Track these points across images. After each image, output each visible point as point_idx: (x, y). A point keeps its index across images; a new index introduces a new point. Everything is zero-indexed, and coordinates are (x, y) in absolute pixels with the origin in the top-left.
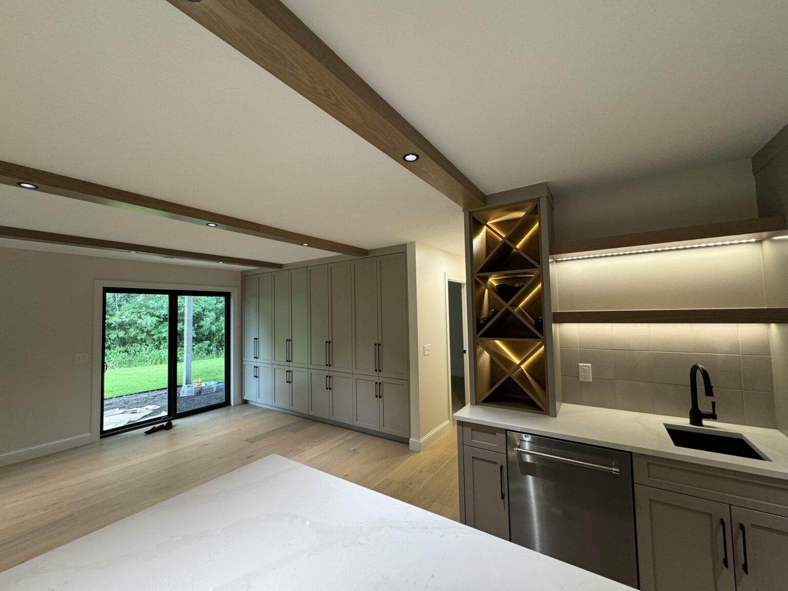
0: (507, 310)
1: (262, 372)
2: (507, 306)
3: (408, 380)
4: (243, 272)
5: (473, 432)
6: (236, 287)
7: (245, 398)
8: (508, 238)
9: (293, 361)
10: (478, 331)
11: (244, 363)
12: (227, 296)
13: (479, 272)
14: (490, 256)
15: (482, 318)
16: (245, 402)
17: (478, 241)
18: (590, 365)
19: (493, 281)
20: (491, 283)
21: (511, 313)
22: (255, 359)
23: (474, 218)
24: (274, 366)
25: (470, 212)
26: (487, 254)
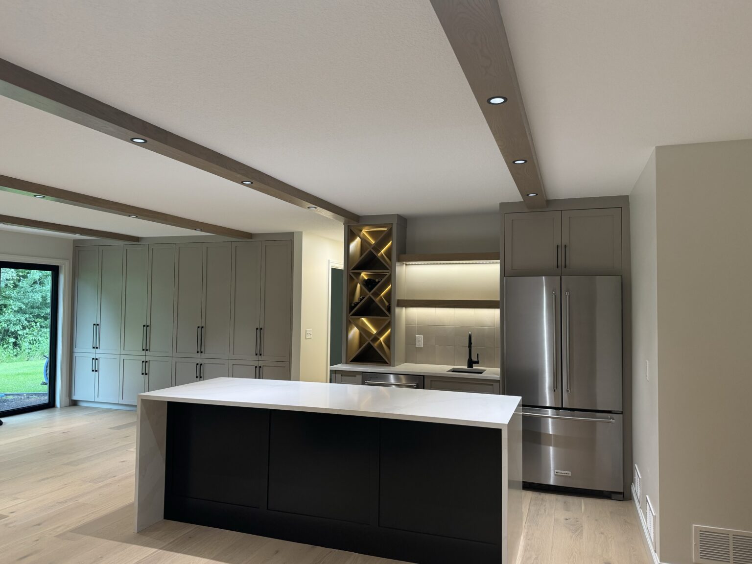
0: (370, 299)
1: (103, 365)
2: (370, 294)
3: (290, 362)
4: (75, 241)
5: (343, 377)
6: (67, 259)
7: (75, 398)
8: (376, 244)
9: (151, 349)
10: (350, 312)
11: (75, 355)
12: (55, 270)
13: (353, 270)
14: (363, 256)
15: (354, 302)
16: (74, 403)
17: (355, 245)
18: (422, 336)
19: (364, 275)
20: (363, 277)
21: (374, 301)
22: (94, 350)
23: (351, 230)
24: (123, 357)
25: (348, 226)
26: (361, 254)
